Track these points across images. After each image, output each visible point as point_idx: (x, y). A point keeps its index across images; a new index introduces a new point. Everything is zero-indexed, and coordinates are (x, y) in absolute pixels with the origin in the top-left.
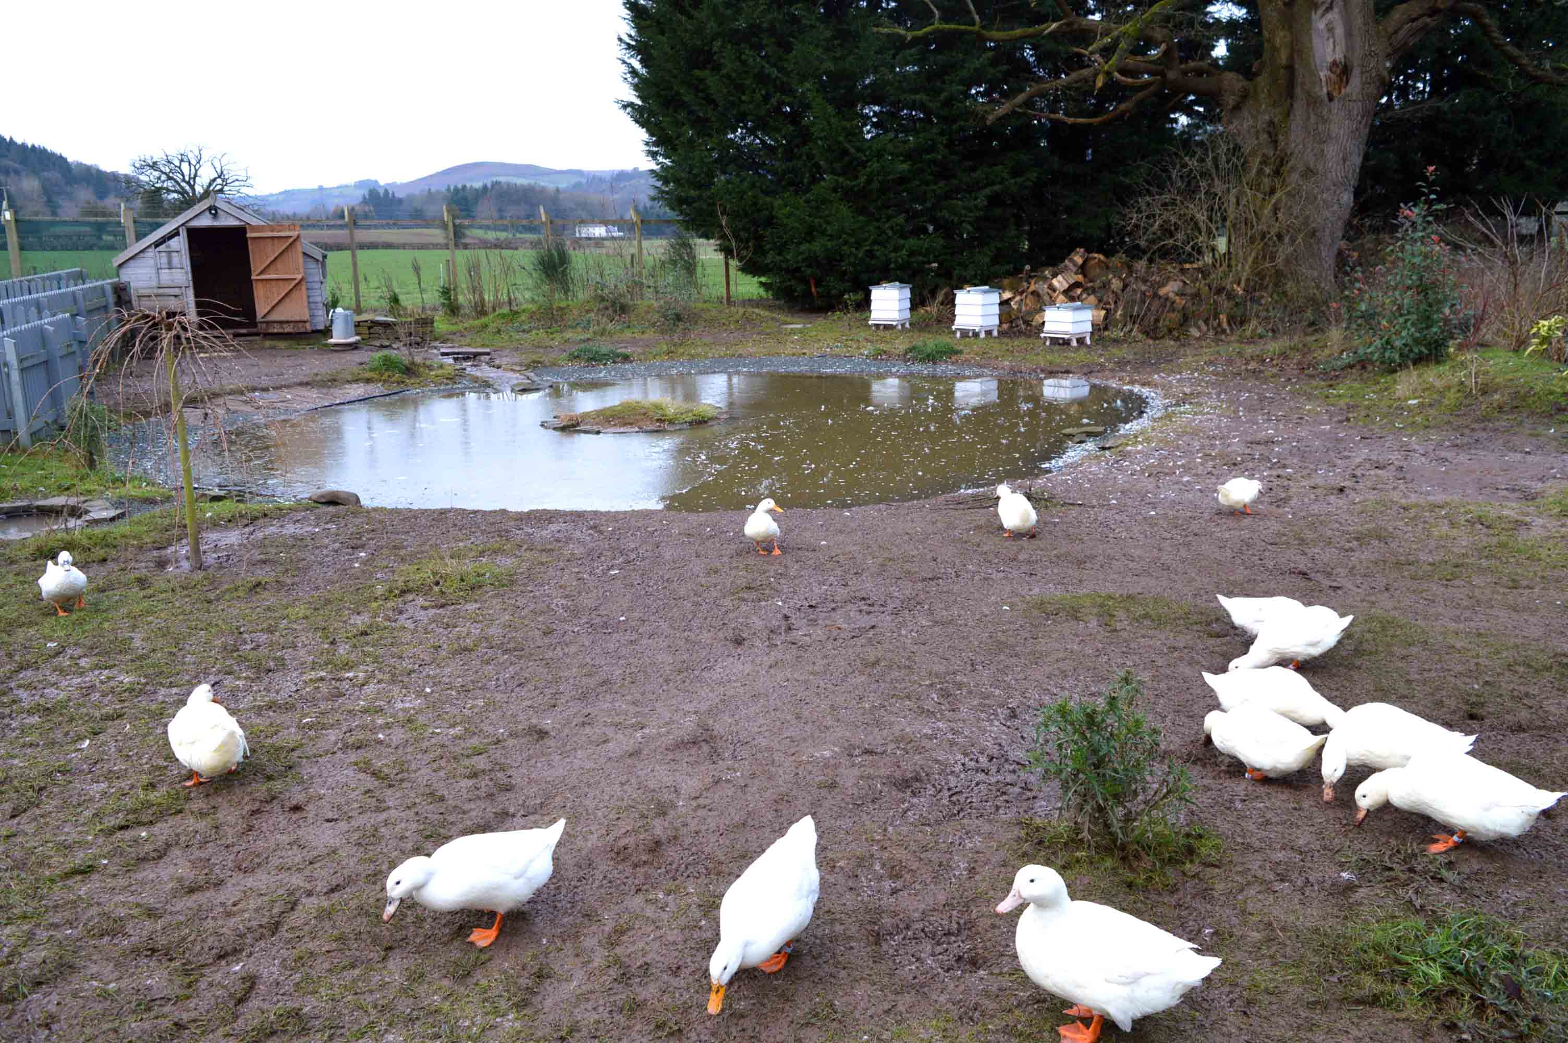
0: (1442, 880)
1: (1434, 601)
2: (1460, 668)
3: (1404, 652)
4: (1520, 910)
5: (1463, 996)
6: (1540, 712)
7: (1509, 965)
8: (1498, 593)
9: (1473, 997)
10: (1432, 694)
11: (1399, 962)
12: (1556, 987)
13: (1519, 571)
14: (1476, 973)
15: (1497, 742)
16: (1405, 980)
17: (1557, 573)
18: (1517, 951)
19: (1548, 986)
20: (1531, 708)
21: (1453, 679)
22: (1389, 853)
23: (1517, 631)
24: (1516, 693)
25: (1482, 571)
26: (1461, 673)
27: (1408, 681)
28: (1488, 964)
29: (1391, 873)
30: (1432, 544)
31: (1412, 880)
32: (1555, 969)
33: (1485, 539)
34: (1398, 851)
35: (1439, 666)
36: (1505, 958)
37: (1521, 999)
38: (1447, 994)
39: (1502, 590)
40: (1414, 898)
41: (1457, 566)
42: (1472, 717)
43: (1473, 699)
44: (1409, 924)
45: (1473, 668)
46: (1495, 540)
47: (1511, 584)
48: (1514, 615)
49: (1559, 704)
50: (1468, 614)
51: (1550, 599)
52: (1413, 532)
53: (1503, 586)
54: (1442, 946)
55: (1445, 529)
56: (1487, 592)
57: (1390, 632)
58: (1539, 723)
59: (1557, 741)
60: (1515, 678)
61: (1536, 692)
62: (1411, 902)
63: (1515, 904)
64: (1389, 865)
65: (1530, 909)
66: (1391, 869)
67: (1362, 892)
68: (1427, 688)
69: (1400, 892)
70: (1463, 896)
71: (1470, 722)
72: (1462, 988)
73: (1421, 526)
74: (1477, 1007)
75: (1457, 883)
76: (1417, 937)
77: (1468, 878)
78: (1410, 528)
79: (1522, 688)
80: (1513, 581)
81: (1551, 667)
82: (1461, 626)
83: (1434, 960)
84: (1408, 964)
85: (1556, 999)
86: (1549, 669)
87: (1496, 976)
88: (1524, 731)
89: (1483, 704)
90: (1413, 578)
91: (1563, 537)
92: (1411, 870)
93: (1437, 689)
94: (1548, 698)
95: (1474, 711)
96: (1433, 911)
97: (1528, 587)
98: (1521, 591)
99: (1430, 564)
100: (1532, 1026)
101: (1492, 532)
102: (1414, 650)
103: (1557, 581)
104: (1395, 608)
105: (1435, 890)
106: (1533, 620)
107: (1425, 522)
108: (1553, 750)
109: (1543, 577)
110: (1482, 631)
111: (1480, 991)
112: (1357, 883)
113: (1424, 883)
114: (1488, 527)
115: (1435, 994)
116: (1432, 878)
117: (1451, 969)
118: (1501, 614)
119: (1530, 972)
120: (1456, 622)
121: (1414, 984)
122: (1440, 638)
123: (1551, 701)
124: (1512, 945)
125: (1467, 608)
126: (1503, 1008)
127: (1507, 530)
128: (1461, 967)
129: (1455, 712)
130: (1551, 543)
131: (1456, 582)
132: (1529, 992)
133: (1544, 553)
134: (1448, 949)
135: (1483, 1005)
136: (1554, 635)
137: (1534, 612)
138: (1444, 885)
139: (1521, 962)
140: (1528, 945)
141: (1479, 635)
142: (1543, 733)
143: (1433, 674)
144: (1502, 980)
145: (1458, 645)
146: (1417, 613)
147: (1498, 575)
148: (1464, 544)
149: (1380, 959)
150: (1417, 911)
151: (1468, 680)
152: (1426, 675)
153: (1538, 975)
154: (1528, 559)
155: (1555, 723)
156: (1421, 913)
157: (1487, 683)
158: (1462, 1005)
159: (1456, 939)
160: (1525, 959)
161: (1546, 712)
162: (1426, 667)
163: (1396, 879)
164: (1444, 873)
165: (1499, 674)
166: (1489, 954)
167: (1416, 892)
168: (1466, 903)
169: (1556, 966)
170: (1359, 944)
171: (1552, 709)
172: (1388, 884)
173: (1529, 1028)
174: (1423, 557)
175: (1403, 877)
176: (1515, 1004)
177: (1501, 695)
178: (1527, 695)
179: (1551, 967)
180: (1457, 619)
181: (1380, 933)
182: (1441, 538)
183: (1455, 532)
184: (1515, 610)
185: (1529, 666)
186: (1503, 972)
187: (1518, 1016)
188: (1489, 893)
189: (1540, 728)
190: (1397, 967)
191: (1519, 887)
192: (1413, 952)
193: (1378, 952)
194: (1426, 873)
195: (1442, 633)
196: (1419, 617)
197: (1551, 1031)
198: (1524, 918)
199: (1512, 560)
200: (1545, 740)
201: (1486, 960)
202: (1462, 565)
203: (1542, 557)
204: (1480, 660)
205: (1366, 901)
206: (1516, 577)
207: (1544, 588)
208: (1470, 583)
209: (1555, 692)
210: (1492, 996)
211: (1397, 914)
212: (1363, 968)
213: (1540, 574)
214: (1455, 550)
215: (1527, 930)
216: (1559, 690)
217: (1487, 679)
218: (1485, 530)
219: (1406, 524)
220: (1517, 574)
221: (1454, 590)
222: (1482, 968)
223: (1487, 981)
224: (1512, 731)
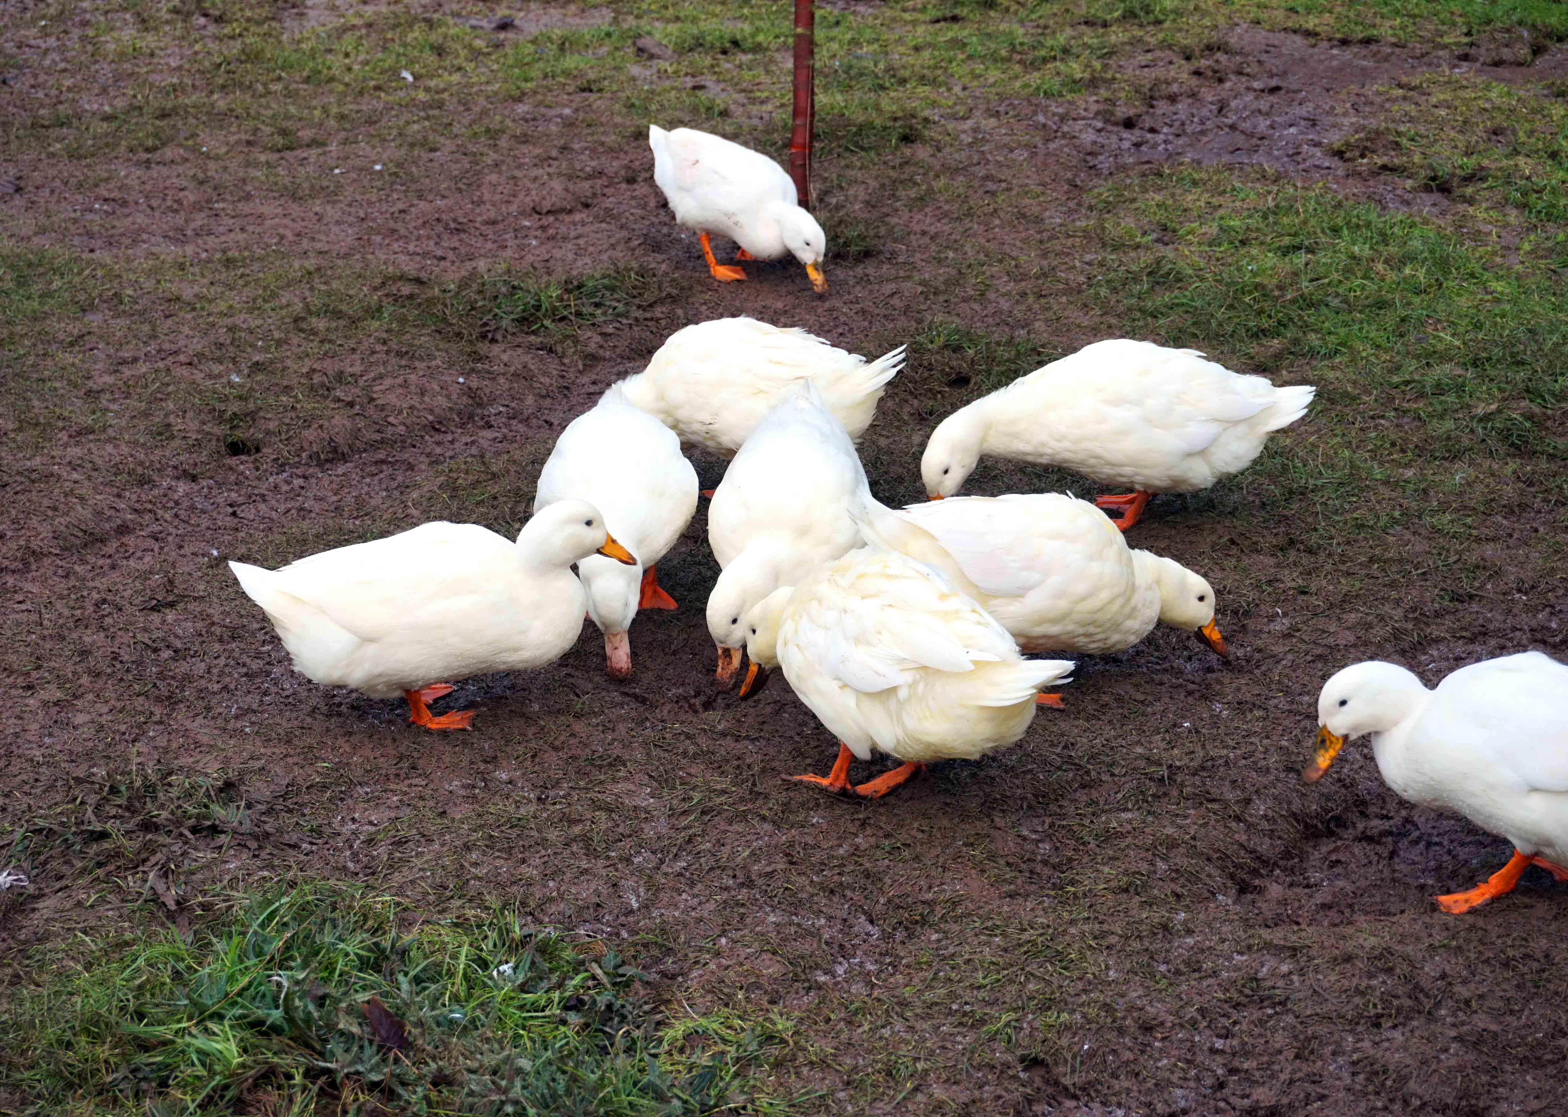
0: (215, 830)
1: (124, 203)
2: (197, 345)
3: (75, 329)
4: (382, 851)
5: (289, 1077)
6: (371, 411)
7: (372, 977)
8: (257, 165)
9: (311, 1074)
10: (146, 414)
11: (144, 1046)
12: (469, 996)
13: (293, 110)
14: (308, 1019)
15: (294, 494)
16: (163, 1083)
17: (367, 105)
18: (386, 944)
19: (455, 998)
20: (351, 404)
21: (185, 372)
22: (93, 799)
23: (305, 244)
24: (317, 379)
25: (220, 119)
26: (200, 356)
27: (89, 393)
28: (331, 989)
29: (106, 845)
30: (105, 71)
31: (150, 848)
32: (463, 958)
33: (213, 46)
34: (114, 790)
35: (152, 348)
36: (364, 964)
37: (405, 1045)
38: (256, 1086)
39: (263, 158)
40: (161, 887)
41: (164, 116)
42: (236, 448)
43: (234, 407)
44: (158, 950)
45: (224, 337)
46: (235, 47)
47: (280, 141)
48: (295, 209)
49: (405, 384)
50: (200, 220)
51: (358, 162)
52: (62, 49)
53: (265, 148)
54: (231, 979)
55: (128, 34)
56: (233, 165)
57: (36, 288)
58: (371, 435)
59: (411, 467)
60: (313, 347)
61: (357, 369)
62: (155, 899)
63: (370, 841)
64: (98, 827)
65: (400, 843)
66: (104, 835)
67: (47, 906)
68: (132, 403)
69: (131, 882)
70: (264, 854)
71: (233, 461)
72: (284, 1061)
73: (76, 33)
74: (322, 1092)
75: (247, 826)
76: (177, 975)
77: (269, 812)
78: (52, 42)
79: (327, 364)
80: (284, 132)
81: (380, 309)
82: (190, 249)
83: (219, 1017)
84: (165, 1043)
85: (473, 1021)
86: (375, 312)
87: (350, 1010)
88: (344, 458)
89: (252, 416)
90: (74, 155)
91: (369, 25)
92: (149, 826)
93: (154, 400)
94: (381, 377)
95: (239, 434)
96: (205, 907)
97: (313, 143)
98: (300, 153)
99: (107, 118)
100: (433, 1095)
101: (227, 30)
102: (94, 320)
103: (370, 122)
104: (42, 231)
105: (205, 855)
106: (331, 212)
107: (85, 24)
108: (404, 488)
109: (342, 117)
110: (233, 254)
111: (322, 1055)
112: (32, 889)
113: (177, 848)
114: (219, 20)
115: (229, 1095)
116: (194, 830)
117: (256, 1025)
118: (265, 209)
119: (417, 980)
120: (176, 241)
121: (183, 1086)
122: (149, 285)
123: (388, 382)
124: (374, 932)
125: (197, 207)
126: (375, 1077)
127: (259, 23)
128: (276, 1015)
129: (198, 443)
130: (349, 39)
131: (169, 153)
132: (420, 1024)
133: (337, 62)
134: (244, 981)
135: (333, 1084)
136: (378, 239)
137: (331, 195)
138: (223, 839)
139: (397, 966)
140: (405, 924)
141: (229, 263)
142: (381, 455)
143: (143, 368)
144: (361, 1016)
145: (188, 293)
146: (90, 235)
147: (251, 124)
148: (174, 63)
149: (103, 1052)
150: (171, 916)
151: (217, 368)
152: (127, 372)
153: (433, 980)
154: (307, 80)
155: (401, 429)
156: (183, 920)
157: (257, 367)
158: (291, 1101)
159: (259, 954)
160: (404, 953)
161: (382, 408)
162: (126, 354)
163: (117, 854)
164: (218, 811)
165: (279, 343)
166: (330, 967)
167: (165, 873)
168: (272, 867)
169: (465, 949)
170: (52, 1032)
171: (392, 399)
172: (101, 872)
173: (430, 1104)
174: (90, 104)
175: (130, 846)
176: (397, 1060)
177: (287, 389)
178: (340, 376)
179: (455, 956)
180: (179, 237)
181: (96, 992)
182: (122, 55)
183: (150, 40)
184: (294, 198)
185: (338, 314)
186: (362, 997)
187: (404, 1084)
188: (317, 831)
189: (374, 446)
190: (142, 1058)
191: (374, 801)
192: (172, 1015)
193: (96, 1038)
194: (179, 823)
195: (149, 273)
196: (97, 243)
197: (471, 1093)
198: (393, 866)
199: (277, 87)
200: (387, 470)
201: (326, 981)
202: (174, 111)
203: (336, 72)
204: (239, 319)
205: (56, 927)
206: (288, 124)
207: (345, 142)
208: (195, 149)
209: (394, 361)
210: (349, 1057)
211: (128, 936)
212: (70, 1086)
213: (334, 110)
214: (155, 78)
215: (400, 891)
216: (400, 354)
217: (257, 358)
218: (212, 29)
219: (45, 33)
220: (288, 117)
221: (165, 171)
222: (321, 1001)
223: (331, 1027)
224: (320, 464)
